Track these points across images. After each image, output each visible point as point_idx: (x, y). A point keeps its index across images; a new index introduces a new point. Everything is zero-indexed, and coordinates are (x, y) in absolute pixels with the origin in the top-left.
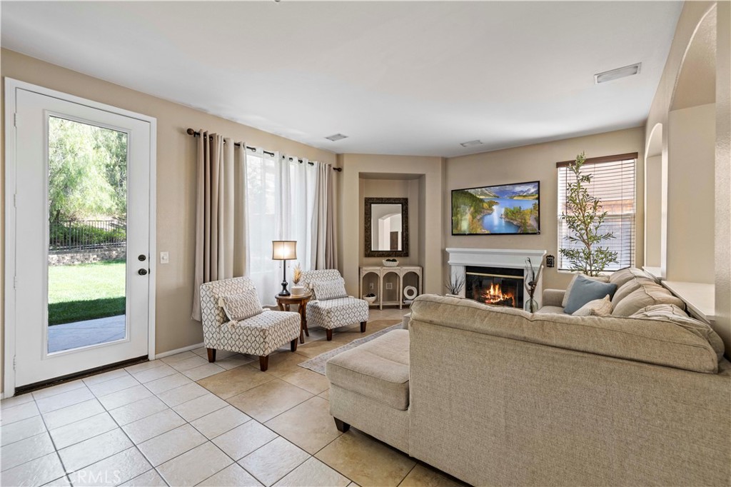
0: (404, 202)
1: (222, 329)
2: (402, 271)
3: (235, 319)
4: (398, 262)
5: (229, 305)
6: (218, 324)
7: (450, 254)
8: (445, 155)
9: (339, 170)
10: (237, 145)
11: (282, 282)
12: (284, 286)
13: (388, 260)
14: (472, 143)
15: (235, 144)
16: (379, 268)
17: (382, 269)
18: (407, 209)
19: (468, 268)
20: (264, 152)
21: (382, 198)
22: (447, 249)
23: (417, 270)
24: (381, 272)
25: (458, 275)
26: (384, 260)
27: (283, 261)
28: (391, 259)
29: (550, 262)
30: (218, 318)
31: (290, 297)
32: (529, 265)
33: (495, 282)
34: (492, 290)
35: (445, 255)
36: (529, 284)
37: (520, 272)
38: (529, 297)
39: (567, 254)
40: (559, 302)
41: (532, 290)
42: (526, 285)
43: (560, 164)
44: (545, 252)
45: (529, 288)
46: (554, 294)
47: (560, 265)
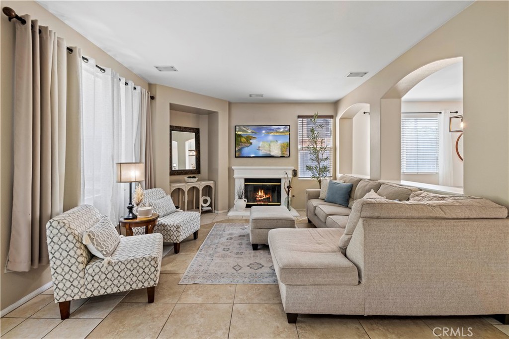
0: (197, 132)
1: (90, 271)
2: (201, 186)
3: (107, 255)
4: (197, 179)
5: (96, 240)
6: (81, 267)
7: (235, 171)
8: (232, 101)
9: (152, 98)
10: (70, 50)
11: (128, 205)
12: (130, 209)
13: (189, 177)
14: (257, 95)
15: (68, 48)
16: (184, 184)
17: (186, 184)
18: (199, 136)
19: (246, 180)
20: (97, 66)
21: (180, 127)
22: (233, 167)
23: (211, 183)
24: (186, 187)
25: (240, 185)
26: (185, 177)
27: (129, 183)
28: (192, 176)
29: (295, 173)
30: (81, 259)
31: (138, 220)
32: (286, 176)
33: (262, 188)
34: (260, 193)
35: (231, 171)
36: (287, 187)
37: (279, 180)
38: (287, 196)
39: (309, 168)
40: (316, 196)
41: (289, 191)
42: (285, 188)
43: (299, 117)
44: (293, 168)
45: (287, 189)
46: (314, 192)
47: (300, 175)
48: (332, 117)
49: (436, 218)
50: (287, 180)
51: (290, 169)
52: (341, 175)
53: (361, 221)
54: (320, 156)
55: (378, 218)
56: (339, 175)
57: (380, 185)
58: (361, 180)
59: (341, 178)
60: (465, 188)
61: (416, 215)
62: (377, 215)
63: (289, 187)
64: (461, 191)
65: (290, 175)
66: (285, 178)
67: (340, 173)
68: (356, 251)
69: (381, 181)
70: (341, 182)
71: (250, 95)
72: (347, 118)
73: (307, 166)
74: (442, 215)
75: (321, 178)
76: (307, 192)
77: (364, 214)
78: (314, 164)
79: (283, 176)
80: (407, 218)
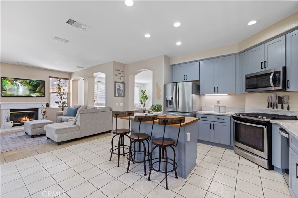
7: (2, 105)
14: (24, 63)
19: (12, 110)
29: (48, 105)
34: (24, 118)
37: (37, 109)
38: (43, 117)
39: (57, 102)
40: (62, 114)
41: (44, 114)
42: (42, 113)
43: (50, 77)
44: (47, 103)
45: (43, 113)
46: (60, 113)
47: (51, 106)
48: (68, 79)
49: (97, 112)
50: (43, 109)
51: (45, 103)
52: (73, 105)
53: (80, 114)
54: (63, 97)
55: (84, 113)
56: (71, 105)
57: (87, 107)
58: (81, 106)
59: (73, 106)
60: (106, 106)
61: (92, 112)
62: (83, 112)
63: (44, 112)
64: (105, 107)
65: (45, 106)
66: (42, 108)
67: (72, 104)
68: (78, 123)
69: (87, 106)
70: (73, 107)
71: (18, 62)
72: (76, 81)
73: (55, 102)
74: (98, 111)
75: (63, 107)
76: (56, 113)
77: (80, 113)
78: (59, 100)
79: (41, 107)
80: (91, 113)
